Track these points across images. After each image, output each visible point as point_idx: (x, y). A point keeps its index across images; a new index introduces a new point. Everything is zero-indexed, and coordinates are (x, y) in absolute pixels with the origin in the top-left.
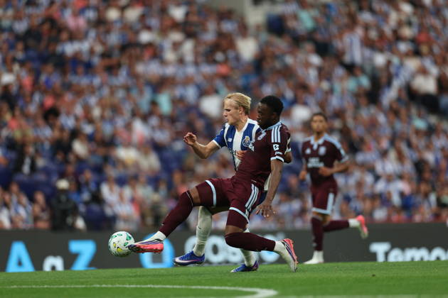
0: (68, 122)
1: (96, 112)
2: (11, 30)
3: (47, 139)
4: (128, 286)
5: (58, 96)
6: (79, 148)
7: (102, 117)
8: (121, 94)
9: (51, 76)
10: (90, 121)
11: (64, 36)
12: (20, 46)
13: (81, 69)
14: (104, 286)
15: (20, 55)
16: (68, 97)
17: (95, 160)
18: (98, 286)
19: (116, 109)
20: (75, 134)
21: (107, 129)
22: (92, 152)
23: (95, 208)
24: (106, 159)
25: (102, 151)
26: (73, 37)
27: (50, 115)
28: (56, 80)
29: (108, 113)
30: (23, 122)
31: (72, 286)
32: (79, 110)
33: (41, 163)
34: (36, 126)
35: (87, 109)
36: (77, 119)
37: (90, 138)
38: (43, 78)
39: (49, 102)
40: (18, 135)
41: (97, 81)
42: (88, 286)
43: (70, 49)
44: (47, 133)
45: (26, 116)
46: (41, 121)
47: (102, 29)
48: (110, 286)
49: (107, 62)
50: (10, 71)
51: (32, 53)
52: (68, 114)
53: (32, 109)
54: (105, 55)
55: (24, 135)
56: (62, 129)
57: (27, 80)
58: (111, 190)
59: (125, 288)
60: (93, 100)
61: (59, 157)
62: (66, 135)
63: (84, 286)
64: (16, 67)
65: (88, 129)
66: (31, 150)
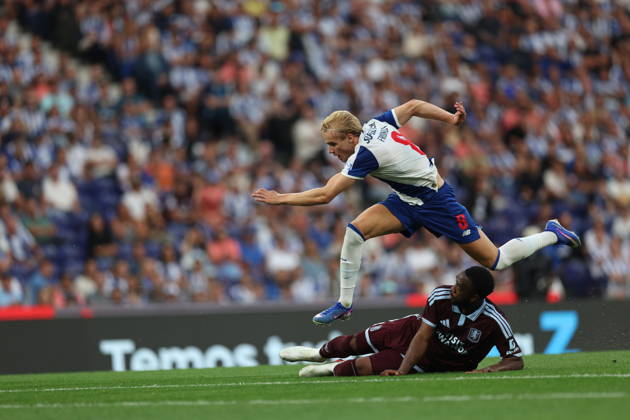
0: (539, 147)
1: (578, 132)
2: (457, 19)
3: (509, 170)
4: (619, 376)
5: (523, 110)
6: (554, 182)
7: (586, 139)
8: (612, 105)
9: (513, 82)
10: (569, 143)
11: (531, 25)
12: (469, 40)
13: (555, 73)
14: (586, 375)
15: (469, 52)
16: (538, 111)
17: (576, 199)
18: (579, 376)
19: (605, 128)
20: (548, 162)
21: (594, 156)
22: (571, 188)
23: (577, 266)
24: (592, 197)
25: (586, 187)
26: (544, 26)
27: (513, 136)
28: (520, 87)
29: (594, 133)
30: (475, 147)
31: (542, 377)
32: (553, 130)
33: (500, 203)
34: (493, 152)
35: (565, 128)
36: (551, 142)
37: (569, 169)
38: (503, 85)
39: (511, 118)
40: (466, 164)
41: (578, 87)
42: (565, 376)
43: (539, 43)
44: (508, 162)
45: (479, 138)
46: (500, 146)
47: (584, 15)
48: (595, 375)
49: (591, 61)
50: (455, 75)
51: (488, 51)
52: (538, 134)
53: (488, 128)
54: (590, 52)
55: (478, 166)
56: (530, 156)
57: (480, 87)
58: (599, 240)
59: (616, 378)
60: (572, 115)
61: (526, 195)
62: (535, 166)
63: (558, 376)
64: (464, 71)
65: (566, 156)
66: (485, 186)
